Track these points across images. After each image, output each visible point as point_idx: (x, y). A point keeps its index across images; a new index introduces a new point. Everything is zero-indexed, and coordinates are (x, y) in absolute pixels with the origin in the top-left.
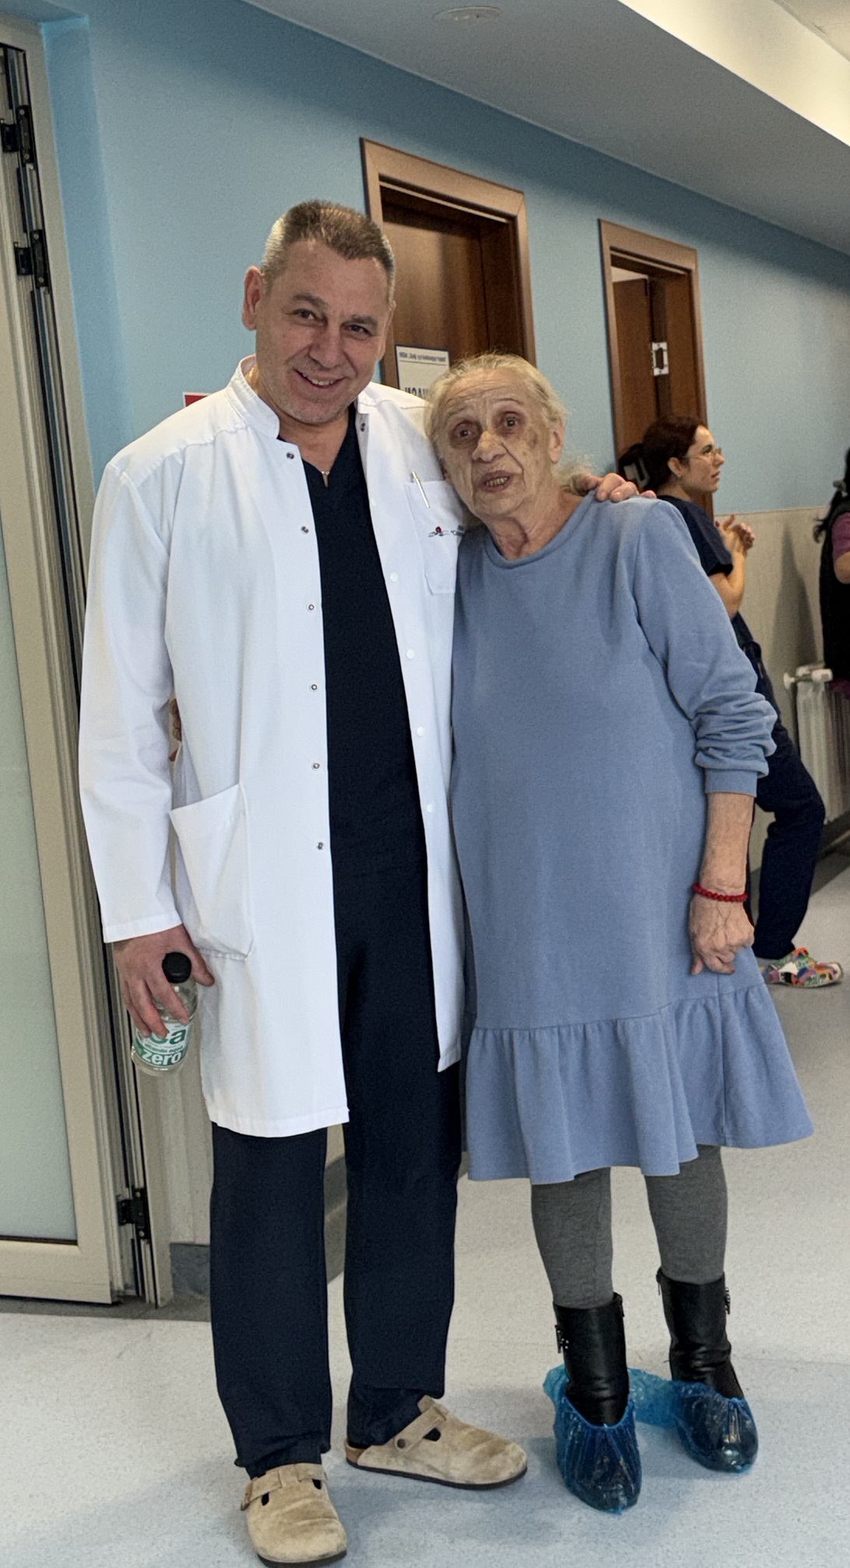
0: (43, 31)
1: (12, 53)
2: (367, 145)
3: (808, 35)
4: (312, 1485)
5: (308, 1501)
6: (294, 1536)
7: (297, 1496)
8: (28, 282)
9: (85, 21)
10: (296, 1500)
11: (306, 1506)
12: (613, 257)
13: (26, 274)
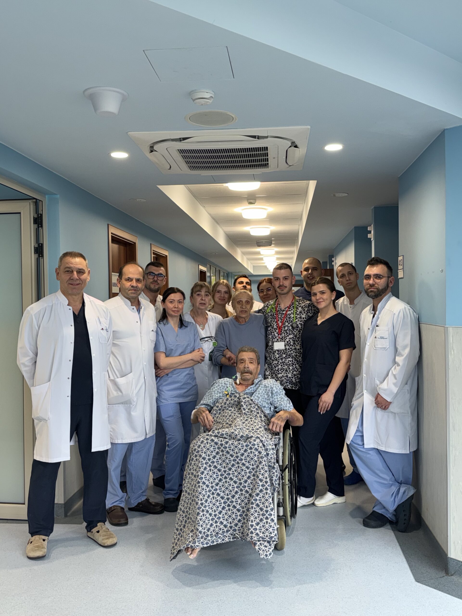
0: (47, 197)
1: (37, 201)
2: (109, 226)
3: (201, 208)
4: (42, 540)
5: (40, 544)
6: (33, 551)
7: (38, 542)
8: (37, 255)
9: (58, 196)
10: (37, 543)
11: (39, 545)
12: (153, 252)
13: (36, 253)
